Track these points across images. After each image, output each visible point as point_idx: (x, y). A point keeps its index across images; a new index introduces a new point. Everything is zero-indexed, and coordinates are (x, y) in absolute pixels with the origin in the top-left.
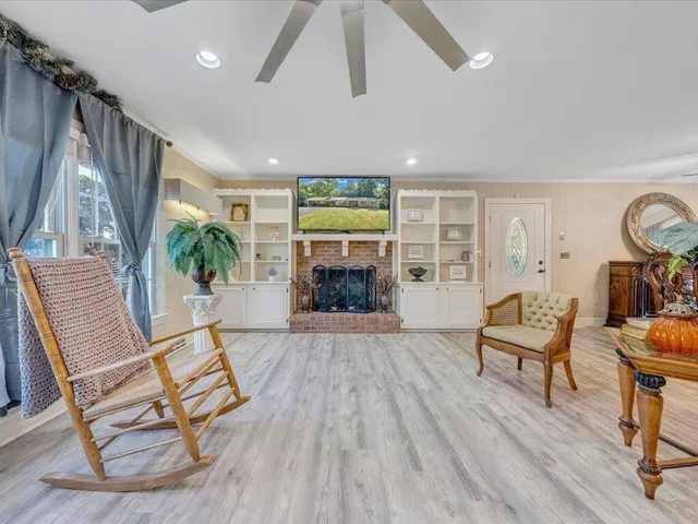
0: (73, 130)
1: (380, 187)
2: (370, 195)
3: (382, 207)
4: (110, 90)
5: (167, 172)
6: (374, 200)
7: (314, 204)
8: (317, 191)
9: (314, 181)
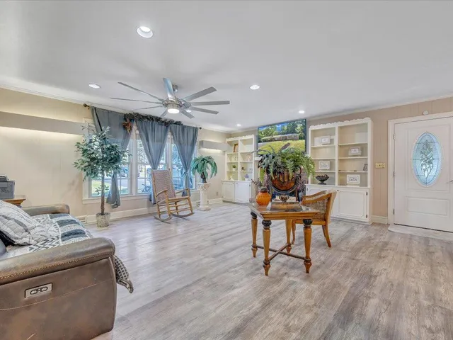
0: (169, 136)
1: (299, 127)
2: (294, 132)
3: (301, 138)
4: (178, 120)
5: (199, 138)
6: (295, 135)
7: (265, 141)
8: (267, 133)
9: (265, 129)
